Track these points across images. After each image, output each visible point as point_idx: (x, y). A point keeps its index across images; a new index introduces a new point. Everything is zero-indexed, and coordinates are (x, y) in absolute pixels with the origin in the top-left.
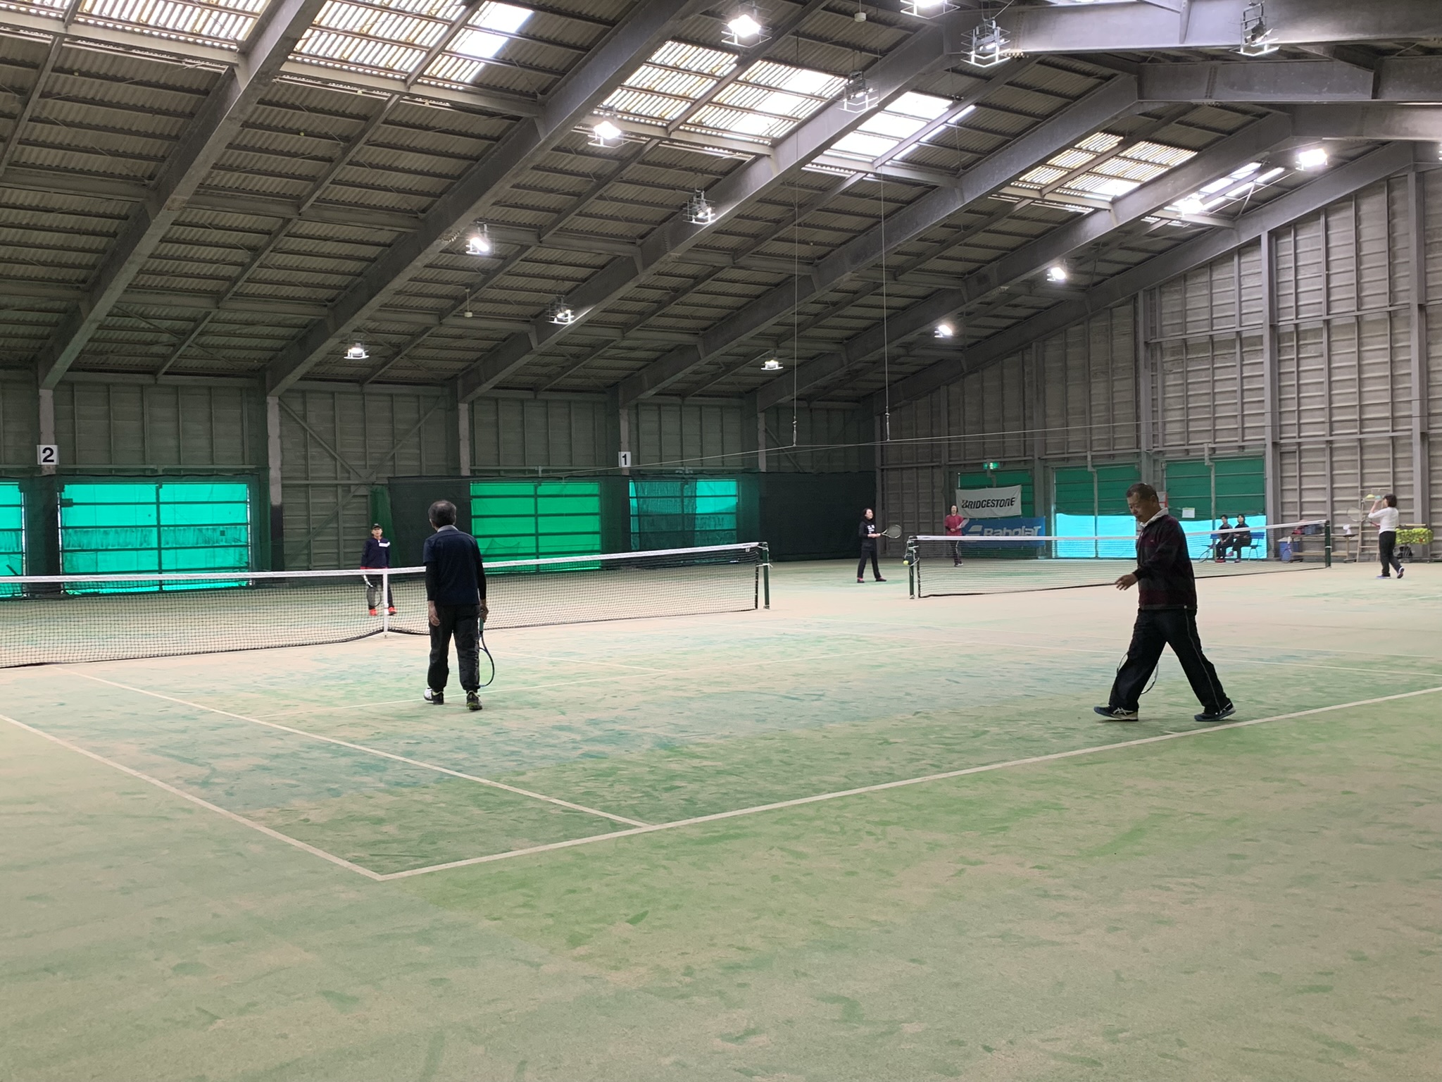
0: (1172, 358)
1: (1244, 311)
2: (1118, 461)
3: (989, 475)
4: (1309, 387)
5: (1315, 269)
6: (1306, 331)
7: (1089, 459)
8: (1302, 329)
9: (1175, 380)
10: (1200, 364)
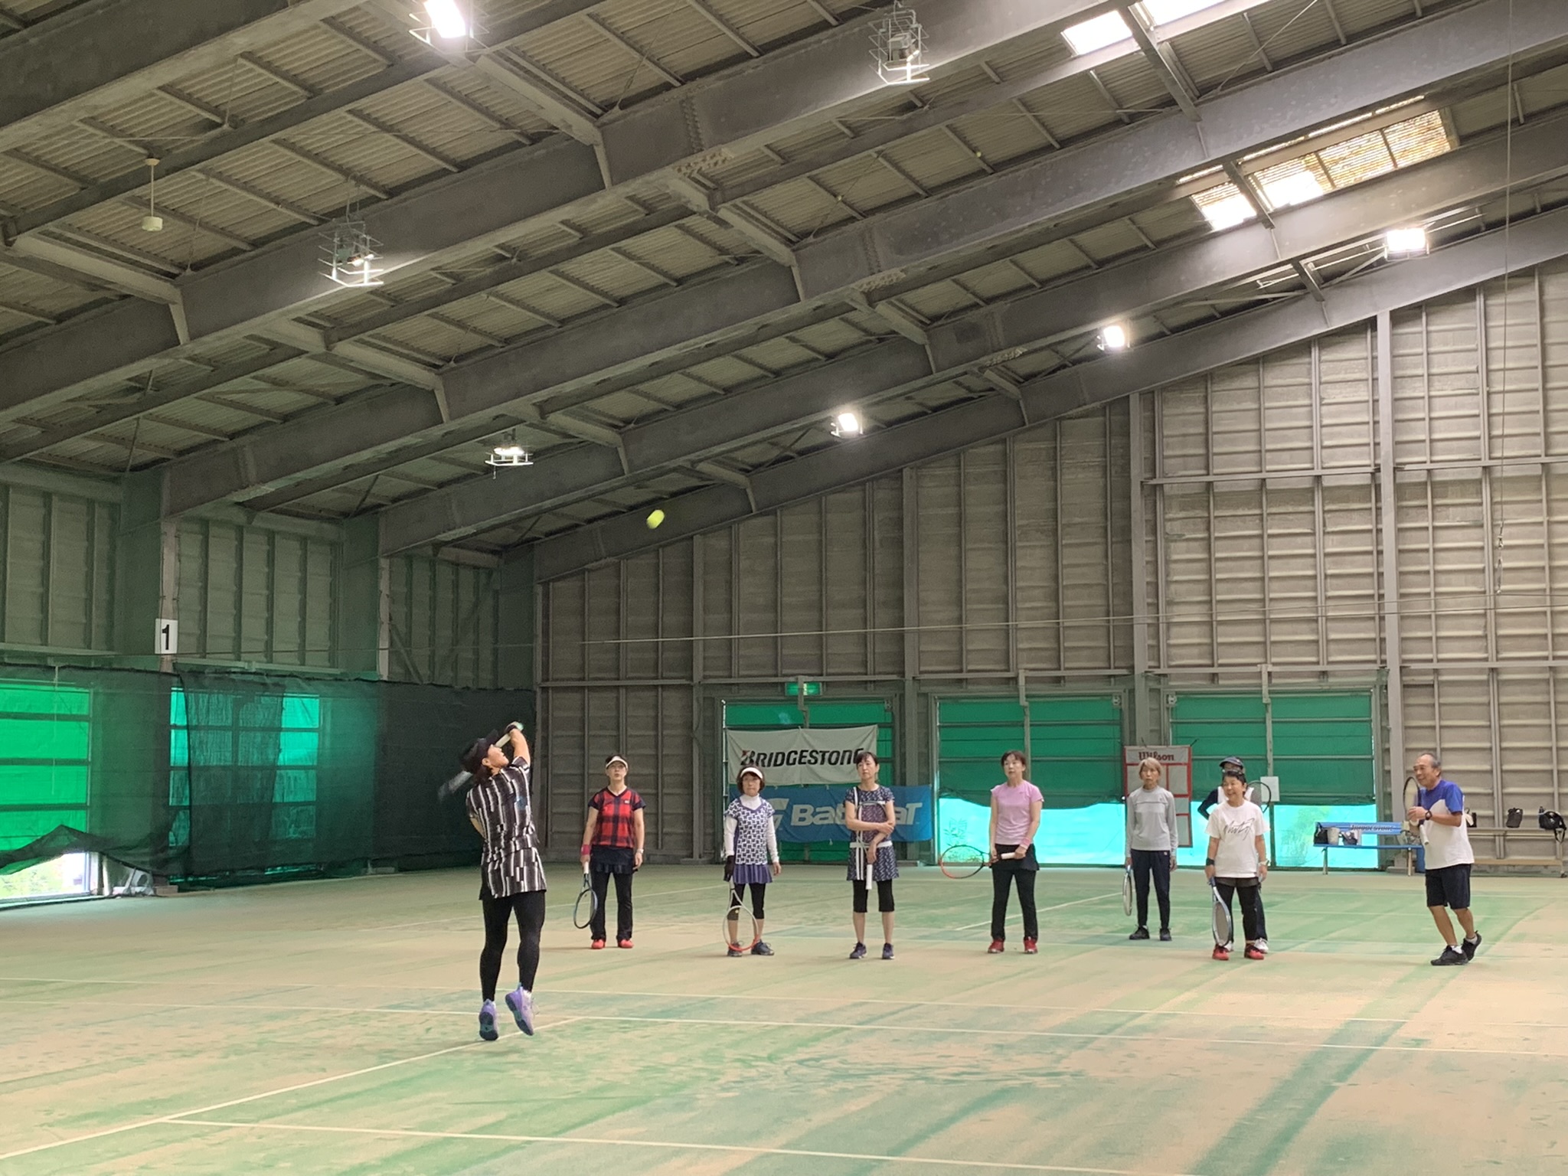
0: (1182, 514)
1: (1326, 443)
2: (1068, 688)
3: (801, 701)
4: (1453, 577)
5: (1461, 382)
6: (1445, 483)
7: (1022, 681)
8: (1438, 479)
9: (1188, 551)
10: (1239, 528)
